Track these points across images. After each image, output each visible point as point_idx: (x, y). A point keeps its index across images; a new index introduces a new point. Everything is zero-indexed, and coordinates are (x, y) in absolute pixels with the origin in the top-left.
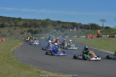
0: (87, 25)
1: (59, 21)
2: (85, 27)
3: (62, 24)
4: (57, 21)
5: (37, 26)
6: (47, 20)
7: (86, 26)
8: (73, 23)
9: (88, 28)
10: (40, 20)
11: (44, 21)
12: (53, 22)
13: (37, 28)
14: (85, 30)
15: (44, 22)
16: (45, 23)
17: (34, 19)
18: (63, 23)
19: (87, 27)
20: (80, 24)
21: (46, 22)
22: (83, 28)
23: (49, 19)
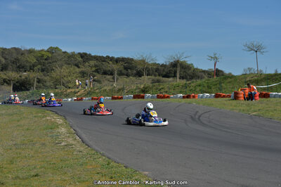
0: (163, 65)
1: (85, 54)
2: (157, 70)
3: (92, 63)
4: (79, 53)
5: (23, 67)
6: (52, 50)
7: (160, 68)
8: (123, 60)
9: (164, 73)
10: (31, 51)
11: (43, 53)
12: (69, 57)
13: (25, 71)
14: (158, 78)
15: (43, 56)
16: (46, 59)
17: (15, 48)
18: (96, 58)
19: (164, 70)
20: (144, 61)
21: (50, 55)
22: (151, 72)
23: (57, 48)
